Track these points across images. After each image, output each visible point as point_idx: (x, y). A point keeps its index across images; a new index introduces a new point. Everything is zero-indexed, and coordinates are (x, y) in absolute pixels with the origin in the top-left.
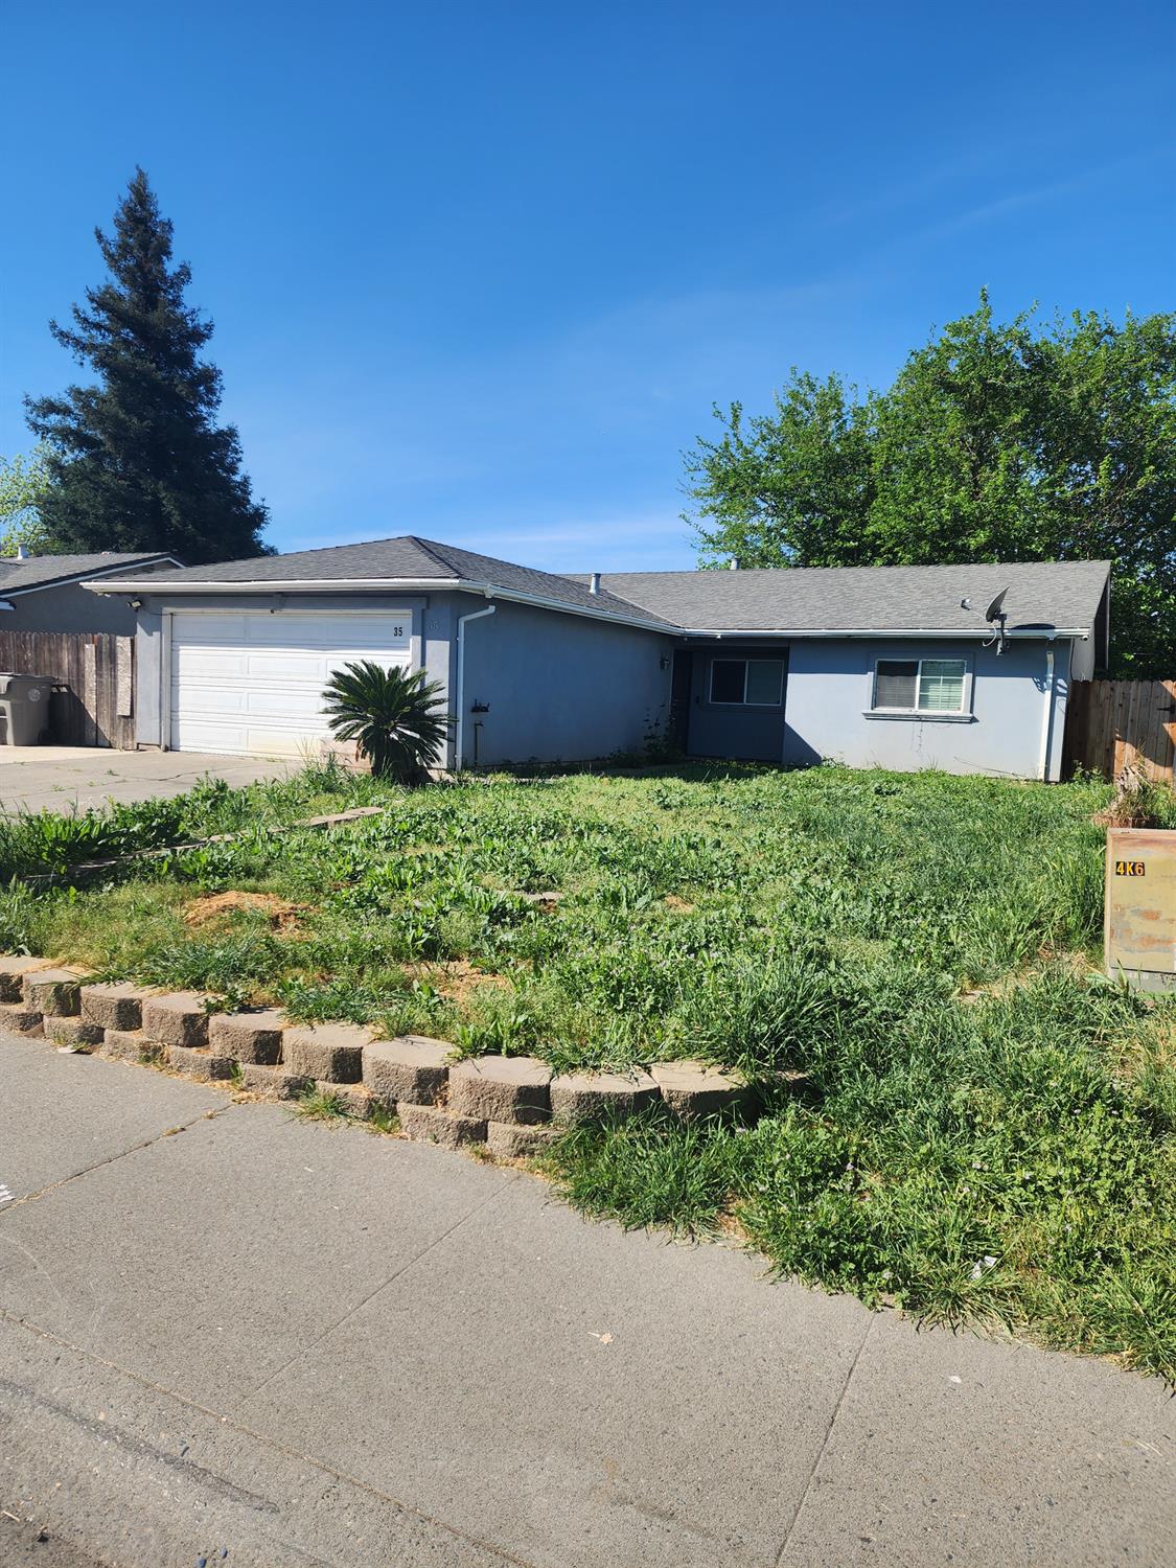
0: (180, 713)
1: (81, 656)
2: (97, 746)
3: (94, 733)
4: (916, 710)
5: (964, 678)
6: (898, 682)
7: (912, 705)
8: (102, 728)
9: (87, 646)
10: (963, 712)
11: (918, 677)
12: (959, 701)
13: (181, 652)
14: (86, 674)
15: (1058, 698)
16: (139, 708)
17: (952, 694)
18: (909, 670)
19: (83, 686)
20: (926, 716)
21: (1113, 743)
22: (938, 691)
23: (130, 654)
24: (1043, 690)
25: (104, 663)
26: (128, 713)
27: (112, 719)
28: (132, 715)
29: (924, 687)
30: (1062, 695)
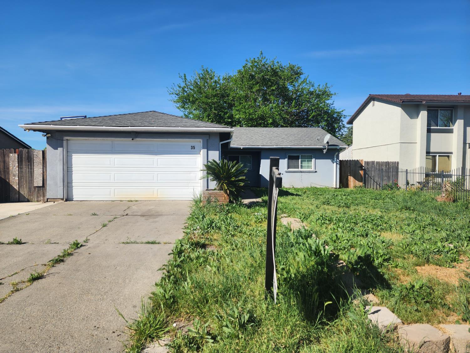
0: (73, 184)
1: (7, 159)
2: (19, 201)
3: (17, 196)
4: (300, 169)
5: (313, 160)
6: (294, 161)
7: (298, 168)
8: (22, 192)
9: (11, 155)
10: (313, 169)
11: (300, 160)
12: (312, 166)
13: (73, 157)
14: (11, 168)
15: (337, 165)
16: (49, 182)
17: (309, 164)
18: (297, 158)
19: (8, 173)
20: (303, 171)
21: (348, 177)
22: (305, 164)
23: (42, 158)
24: (333, 163)
25: (24, 163)
26: (41, 185)
27: (30, 188)
28: (44, 185)
29: (301, 163)
30: (338, 164)
